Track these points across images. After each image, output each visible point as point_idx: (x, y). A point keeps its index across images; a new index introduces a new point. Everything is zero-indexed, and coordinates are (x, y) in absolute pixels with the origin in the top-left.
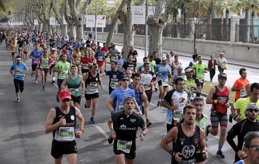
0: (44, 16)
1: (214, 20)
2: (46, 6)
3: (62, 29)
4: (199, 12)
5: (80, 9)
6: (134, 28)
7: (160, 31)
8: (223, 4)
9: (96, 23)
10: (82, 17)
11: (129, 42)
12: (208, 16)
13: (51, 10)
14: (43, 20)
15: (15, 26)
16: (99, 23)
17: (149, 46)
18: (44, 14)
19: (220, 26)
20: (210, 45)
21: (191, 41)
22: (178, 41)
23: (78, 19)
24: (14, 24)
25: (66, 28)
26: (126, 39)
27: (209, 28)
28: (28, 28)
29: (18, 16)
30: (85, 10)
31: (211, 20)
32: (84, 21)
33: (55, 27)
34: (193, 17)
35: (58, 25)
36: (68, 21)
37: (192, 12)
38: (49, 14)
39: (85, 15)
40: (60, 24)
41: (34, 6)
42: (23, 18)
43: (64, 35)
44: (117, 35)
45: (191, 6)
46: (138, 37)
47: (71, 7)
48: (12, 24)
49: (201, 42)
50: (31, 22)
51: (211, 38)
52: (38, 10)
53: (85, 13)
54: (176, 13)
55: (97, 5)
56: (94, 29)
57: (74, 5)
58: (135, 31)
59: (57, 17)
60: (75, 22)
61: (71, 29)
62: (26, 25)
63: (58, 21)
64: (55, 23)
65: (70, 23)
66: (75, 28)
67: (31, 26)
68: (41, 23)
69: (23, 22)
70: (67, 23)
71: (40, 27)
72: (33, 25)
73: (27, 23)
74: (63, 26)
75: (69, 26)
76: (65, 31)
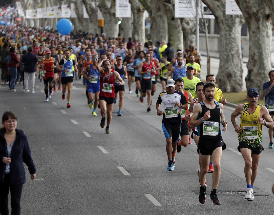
3: (223, 33)
15: (43, 21)
24: (39, 16)
28: (92, 29)
33: (195, 25)
35: (206, 17)
40: (213, 13)
43: (228, 56)
60: (271, 6)
61: (254, 32)
62: (85, 19)
63: (206, 1)
64: (195, 10)
65: (252, 11)
66: (271, 30)
67: (105, 20)
68: (141, 12)
69: (72, 5)
70: (241, 11)
71: (140, 28)
72: (113, 20)
73: (89, 9)
74: (224, 22)
75: (247, 19)
76: (233, 42)
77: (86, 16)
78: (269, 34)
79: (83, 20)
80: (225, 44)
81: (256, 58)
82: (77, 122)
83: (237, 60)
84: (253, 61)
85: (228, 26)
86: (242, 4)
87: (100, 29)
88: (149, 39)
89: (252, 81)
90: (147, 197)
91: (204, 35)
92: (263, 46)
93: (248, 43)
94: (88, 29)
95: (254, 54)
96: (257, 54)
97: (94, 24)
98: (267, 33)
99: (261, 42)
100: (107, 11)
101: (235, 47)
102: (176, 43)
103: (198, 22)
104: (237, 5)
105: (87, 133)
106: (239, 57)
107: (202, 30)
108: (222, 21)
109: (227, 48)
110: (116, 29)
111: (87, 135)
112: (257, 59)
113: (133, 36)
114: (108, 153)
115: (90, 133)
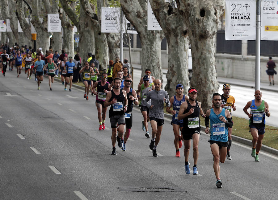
3: (145, 46)
9: (257, 25)
10: (211, 3)
14: (78, 15)
16: (268, 25)
23: (198, 12)
28: (26, 42)
32: (219, 21)
33: (120, 40)
35: (129, 32)
36: (165, 19)
40: (136, 29)
42: (8, 9)
50: (35, 22)
56: (252, 45)
59: (126, 6)
60: (188, 23)
61: (173, 46)
62: (20, 33)
63: (130, 18)
64: (119, 26)
65: (171, 27)
66: (188, 44)
67: (37, 34)
68: (70, 27)
69: (8, 21)
70: (161, 27)
71: (70, 41)
72: (45, 34)
73: (23, 25)
74: (145, 37)
75: (167, 35)
76: (154, 55)
77: (20, 30)
78: (186, 48)
79: (18, 34)
80: (146, 57)
81: (174, 69)
82: (12, 125)
83: (157, 70)
84: (172, 72)
85: (149, 40)
86: (162, 21)
87: (33, 42)
88: (77, 52)
89: (171, 90)
90: (75, 193)
91: (128, 48)
92: (181, 58)
93: (168, 56)
94: (22, 42)
95: (173, 66)
96: (175, 66)
97: (28, 37)
98: (185, 47)
99: (178, 55)
100: (39, 27)
101: (156, 59)
102: (103, 56)
103: (123, 37)
104: (157, 22)
105: (21, 135)
106: (159, 68)
107: (126, 44)
108: (144, 36)
109: (148, 60)
110: (48, 43)
111: (21, 137)
112: (175, 71)
113: (63, 48)
114: (40, 153)
115: (24, 136)
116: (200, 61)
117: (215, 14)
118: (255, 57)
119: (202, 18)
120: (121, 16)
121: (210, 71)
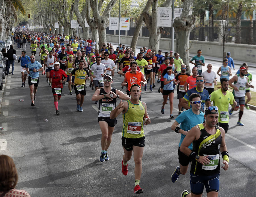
0: (65, 18)
1: (244, 23)
2: (67, 8)
4: (228, 13)
5: (102, 12)
6: (159, 31)
7: (187, 34)
8: (252, 6)
9: (119, 26)
10: (105, 19)
11: (154, 46)
12: (237, 19)
13: (73, 12)
16: (122, 25)
17: (175, 49)
18: (65, 17)
19: (249, 29)
20: (239, 48)
21: (220, 44)
22: (206, 45)
23: (101, 22)
25: (88, 31)
26: (151, 42)
27: (238, 30)
29: (38, 19)
30: (108, 12)
31: (240, 22)
32: (107, 24)
34: (222, 19)
36: (91, 24)
37: (221, 14)
38: (70, 16)
39: (108, 17)
41: (54, 8)
42: (42, 21)
44: (141, 38)
45: (219, 8)
46: (164, 40)
47: (93, 9)
48: (31, 27)
49: (230, 46)
50: (51, 25)
51: (240, 42)
52: (58, 12)
53: (108, 15)
54: (203, 15)
55: (120, 7)
56: (117, 32)
57: (96, 7)
58: (161, 34)
59: (79, 20)
116: (102, 37)
117: (106, 22)
118: (118, 35)
119: (102, 23)
120: (77, 23)
121: (104, 40)
